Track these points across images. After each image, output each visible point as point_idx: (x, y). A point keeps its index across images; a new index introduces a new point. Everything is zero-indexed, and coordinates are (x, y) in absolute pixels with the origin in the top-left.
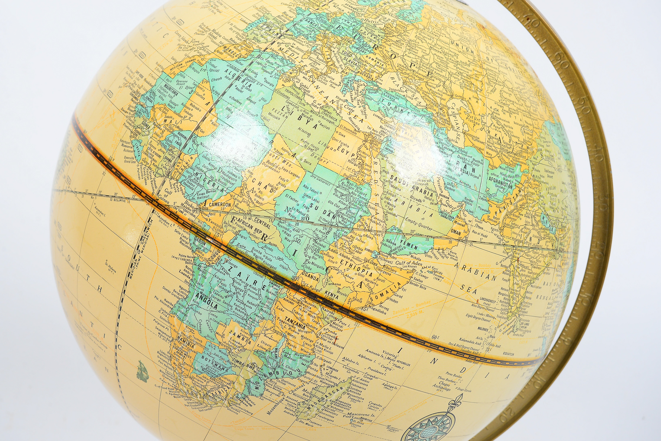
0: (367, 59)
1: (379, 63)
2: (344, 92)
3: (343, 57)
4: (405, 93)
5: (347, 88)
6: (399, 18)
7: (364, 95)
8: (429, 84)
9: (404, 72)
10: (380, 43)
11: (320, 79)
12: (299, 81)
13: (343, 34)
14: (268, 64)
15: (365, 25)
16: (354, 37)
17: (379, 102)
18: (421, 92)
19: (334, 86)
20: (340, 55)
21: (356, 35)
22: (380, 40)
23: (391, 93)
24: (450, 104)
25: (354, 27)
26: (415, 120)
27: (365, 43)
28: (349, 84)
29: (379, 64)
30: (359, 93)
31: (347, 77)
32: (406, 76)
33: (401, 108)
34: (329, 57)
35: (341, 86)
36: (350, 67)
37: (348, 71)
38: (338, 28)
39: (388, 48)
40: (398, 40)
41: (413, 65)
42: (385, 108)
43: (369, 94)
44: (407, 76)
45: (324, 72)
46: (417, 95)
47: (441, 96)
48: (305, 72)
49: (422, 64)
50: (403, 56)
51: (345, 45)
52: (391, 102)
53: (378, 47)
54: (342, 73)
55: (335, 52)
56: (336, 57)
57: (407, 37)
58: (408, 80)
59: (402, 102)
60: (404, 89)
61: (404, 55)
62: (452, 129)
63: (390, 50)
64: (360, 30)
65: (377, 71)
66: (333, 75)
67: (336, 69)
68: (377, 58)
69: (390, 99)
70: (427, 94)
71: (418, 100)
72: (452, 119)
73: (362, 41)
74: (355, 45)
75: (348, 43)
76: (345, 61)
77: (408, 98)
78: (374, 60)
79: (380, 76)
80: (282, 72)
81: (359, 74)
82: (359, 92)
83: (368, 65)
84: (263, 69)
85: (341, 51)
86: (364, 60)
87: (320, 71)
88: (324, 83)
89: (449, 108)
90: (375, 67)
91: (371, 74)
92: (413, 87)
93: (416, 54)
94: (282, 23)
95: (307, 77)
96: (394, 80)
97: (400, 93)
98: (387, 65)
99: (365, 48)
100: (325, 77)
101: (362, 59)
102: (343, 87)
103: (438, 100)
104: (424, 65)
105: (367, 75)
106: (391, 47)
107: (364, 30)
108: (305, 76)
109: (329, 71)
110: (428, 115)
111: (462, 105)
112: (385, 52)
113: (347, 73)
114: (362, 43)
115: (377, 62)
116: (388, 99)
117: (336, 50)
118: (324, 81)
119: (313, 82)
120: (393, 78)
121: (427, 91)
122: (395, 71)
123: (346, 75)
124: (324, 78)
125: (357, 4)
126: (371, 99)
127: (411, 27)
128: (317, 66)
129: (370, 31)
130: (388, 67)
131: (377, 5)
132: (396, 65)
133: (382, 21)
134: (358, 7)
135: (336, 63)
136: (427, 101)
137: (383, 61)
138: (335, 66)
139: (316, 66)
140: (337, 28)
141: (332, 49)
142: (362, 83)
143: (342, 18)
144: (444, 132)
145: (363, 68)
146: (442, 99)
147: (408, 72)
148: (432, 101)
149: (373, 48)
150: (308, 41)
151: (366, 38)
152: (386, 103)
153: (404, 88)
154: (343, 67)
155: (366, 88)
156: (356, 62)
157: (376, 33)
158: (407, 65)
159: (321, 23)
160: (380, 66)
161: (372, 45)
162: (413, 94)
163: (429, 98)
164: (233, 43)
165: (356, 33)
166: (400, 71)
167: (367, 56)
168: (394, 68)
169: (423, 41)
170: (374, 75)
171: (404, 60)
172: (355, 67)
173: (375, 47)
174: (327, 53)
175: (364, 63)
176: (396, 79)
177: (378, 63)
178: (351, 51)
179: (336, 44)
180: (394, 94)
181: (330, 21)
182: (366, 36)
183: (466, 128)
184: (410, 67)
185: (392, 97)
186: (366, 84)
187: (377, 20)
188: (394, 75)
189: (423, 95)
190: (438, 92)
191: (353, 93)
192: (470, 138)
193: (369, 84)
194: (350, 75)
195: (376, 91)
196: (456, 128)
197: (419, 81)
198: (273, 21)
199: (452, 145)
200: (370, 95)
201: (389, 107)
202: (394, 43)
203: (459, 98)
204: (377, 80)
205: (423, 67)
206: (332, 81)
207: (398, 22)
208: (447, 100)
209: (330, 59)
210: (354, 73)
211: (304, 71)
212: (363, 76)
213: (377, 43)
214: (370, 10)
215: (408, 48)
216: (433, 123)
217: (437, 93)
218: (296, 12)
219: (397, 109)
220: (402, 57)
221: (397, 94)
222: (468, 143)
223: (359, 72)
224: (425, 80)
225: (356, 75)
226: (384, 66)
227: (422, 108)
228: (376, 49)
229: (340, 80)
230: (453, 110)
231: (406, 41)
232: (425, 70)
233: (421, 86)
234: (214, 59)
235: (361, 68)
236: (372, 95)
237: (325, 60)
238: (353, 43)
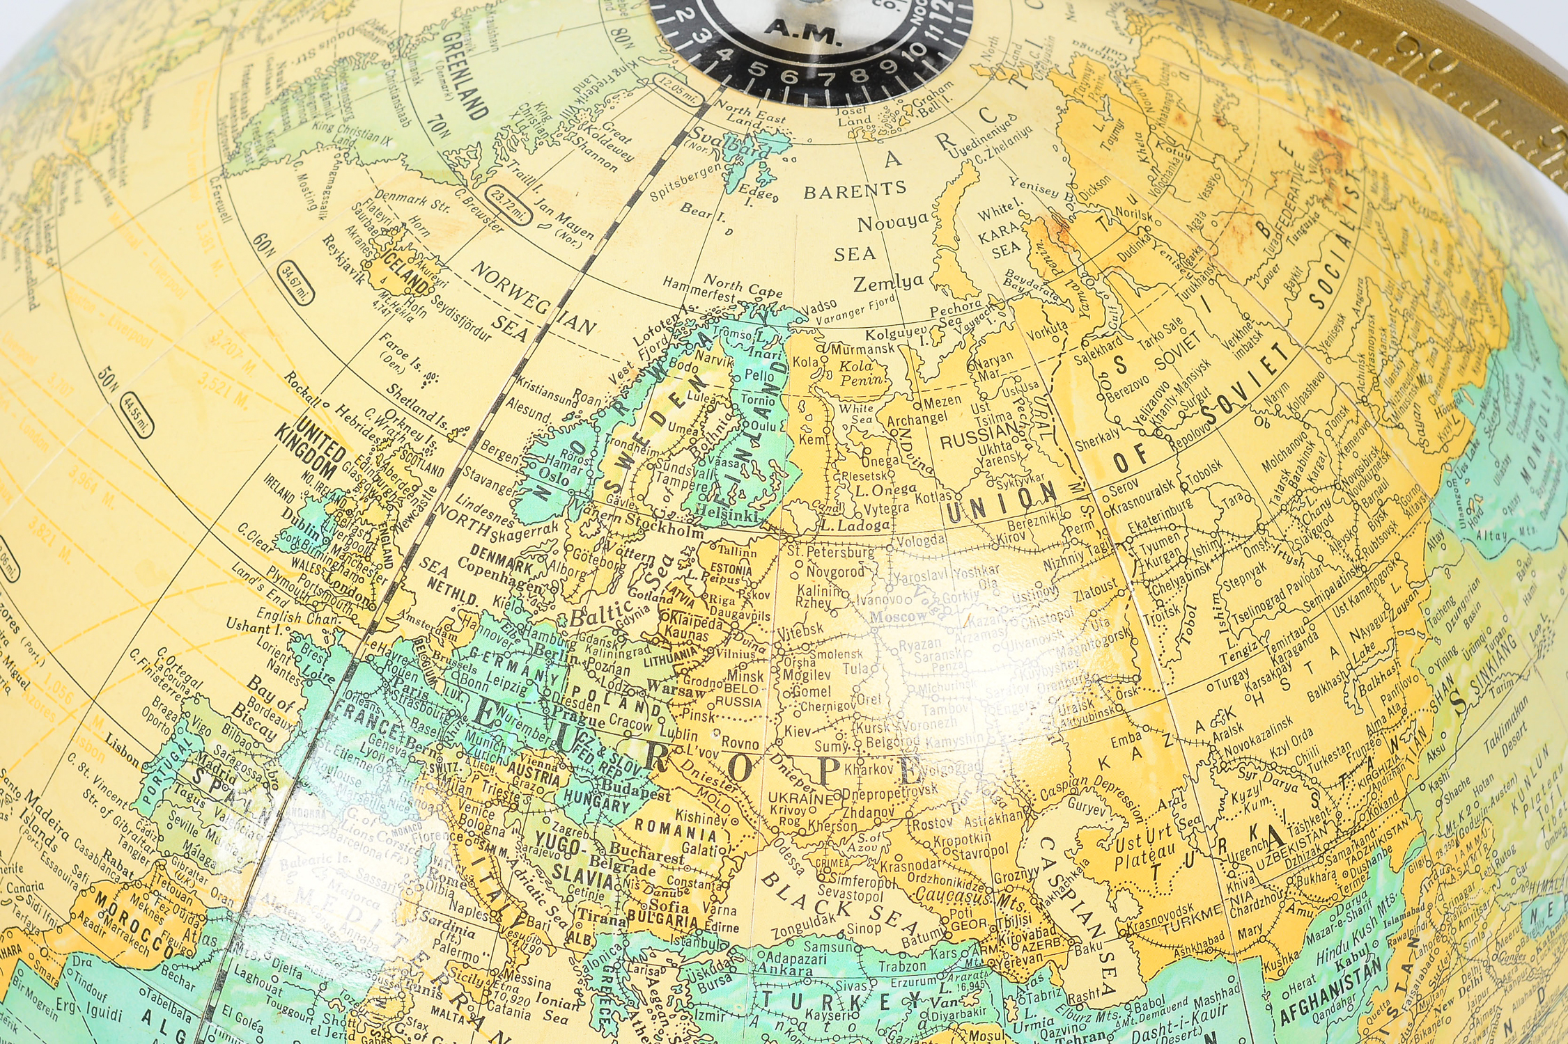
0: (643, 836)
1: (697, 835)
2: (610, 1028)
3: (547, 864)
4: (842, 922)
5: (613, 1007)
6: (706, 521)
7: (688, 1010)
8: (921, 818)
9: (804, 823)
10: (670, 725)
11: (498, 1001)
12: (423, 1033)
13: (510, 741)
14: (282, 976)
15: (581, 653)
16: (559, 742)
17: (757, 1011)
18: (901, 878)
19: (560, 1012)
20: (535, 859)
21: (564, 726)
22: (664, 711)
23: (786, 950)
24: (1031, 857)
25: (541, 684)
26: (917, 1011)
27: (608, 754)
28: (614, 985)
29: (695, 841)
30: (666, 1010)
31: (596, 953)
32: (817, 838)
33: (846, 996)
34: (492, 886)
35: (589, 1005)
36: (588, 905)
37: (588, 928)
38: (484, 720)
39: (704, 730)
40: (732, 663)
41: (830, 765)
42: (786, 1029)
43: (704, 998)
44: (822, 835)
45: (499, 963)
46: (893, 899)
47: (983, 846)
48: (431, 986)
49: (862, 737)
50: (778, 742)
51: (536, 804)
52: (802, 988)
53: (665, 752)
54: (572, 945)
55: (512, 854)
56: (520, 874)
57: (764, 623)
58: (833, 855)
59: (841, 966)
60: (835, 903)
61: (782, 733)
62: (1072, 953)
63: (715, 744)
64: (569, 694)
65: (701, 878)
66: (539, 966)
67: (540, 933)
68: (679, 814)
69: (791, 980)
70: (931, 872)
71: (902, 922)
72: (1060, 911)
73: (595, 747)
74: (575, 786)
75: (548, 787)
76: (561, 886)
77: (860, 938)
78: (673, 829)
79: (721, 895)
80: (349, 1007)
81: (635, 925)
82: (664, 1003)
83: (654, 865)
84: (274, 1004)
85: (530, 840)
86: (632, 847)
87: (484, 962)
88: (519, 1014)
89: (1032, 875)
90: (689, 859)
91: (682, 901)
92: (865, 872)
93: (826, 700)
94: (261, 750)
95: (443, 1004)
96: (778, 886)
97: (819, 930)
98: (728, 826)
99: (617, 781)
100: (513, 983)
101: (625, 843)
102: (598, 1007)
103: (980, 868)
104: (876, 736)
105: (666, 914)
106: (718, 723)
107: (587, 684)
108: (438, 1004)
109: (519, 953)
110: (962, 963)
111: (1081, 818)
112: (701, 764)
113: (587, 939)
114: (597, 761)
115: (684, 831)
116: (785, 980)
117: (510, 842)
118: (514, 1006)
119: (478, 1022)
120: (771, 879)
121: (921, 855)
122: (770, 837)
123: (586, 949)
124: (510, 994)
125: (518, 527)
126: (719, 1014)
127: (768, 547)
128: (467, 945)
129: (610, 677)
130: (737, 832)
131: (600, 493)
132: (765, 809)
133: (643, 587)
134: (525, 543)
135: (534, 909)
136: (935, 904)
137: (709, 814)
138: (531, 920)
139: (462, 947)
140: (478, 720)
141: (493, 839)
142: (661, 959)
143: (481, 651)
144: (1045, 987)
145: (643, 886)
146: (991, 854)
147: (823, 811)
148: (957, 890)
149: (648, 767)
150: (389, 829)
151: (608, 727)
152: (781, 1002)
153: (831, 899)
154: (566, 916)
155: (683, 975)
156: (606, 872)
157: (638, 676)
158: (806, 782)
159: (412, 712)
160: (706, 844)
161: (637, 750)
162: (872, 904)
163: (942, 881)
164: (124, 879)
165: (560, 716)
166: (787, 828)
167: (639, 823)
168: (763, 829)
169: (837, 601)
170: (696, 900)
171: (788, 763)
172: (611, 896)
173: (658, 759)
174: (483, 870)
175: (640, 863)
176: (787, 875)
177: (691, 833)
178: (568, 824)
179: (499, 810)
180: (798, 949)
181: (440, 686)
182: (603, 714)
183: (1127, 906)
184: (823, 783)
185: (797, 966)
186: (677, 960)
187: (621, 594)
188: (771, 860)
189: (916, 885)
190: (970, 830)
191: (643, 1016)
192: (1157, 934)
193: (689, 952)
194: (604, 944)
195: (728, 970)
196: (1087, 938)
197: (877, 830)
198: (228, 745)
199: (1095, 1014)
200: (710, 997)
201: (800, 1015)
202: (721, 692)
203: (1060, 795)
204: (716, 918)
205: (874, 751)
206: (546, 994)
207: (709, 557)
208: (1013, 848)
209: (502, 897)
210: (615, 929)
211: (426, 983)
212: (654, 926)
213: (655, 736)
214: (578, 542)
215: (786, 685)
216: (994, 979)
217: (963, 840)
218: (295, 672)
219: (836, 1008)
220: (774, 750)
221: (813, 940)
222: (1155, 958)
223: (631, 914)
224: (900, 812)
225: (625, 935)
226: (721, 840)
227: (926, 945)
228: (662, 769)
229: (573, 980)
230: (1052, 872)
231: (767, 655)
232: (887, 762)
233: (894, 851)
234: (86, 958)
235: (635, 893)
236: (721, 996)
237: (484, 909)
238: (563, 774)
